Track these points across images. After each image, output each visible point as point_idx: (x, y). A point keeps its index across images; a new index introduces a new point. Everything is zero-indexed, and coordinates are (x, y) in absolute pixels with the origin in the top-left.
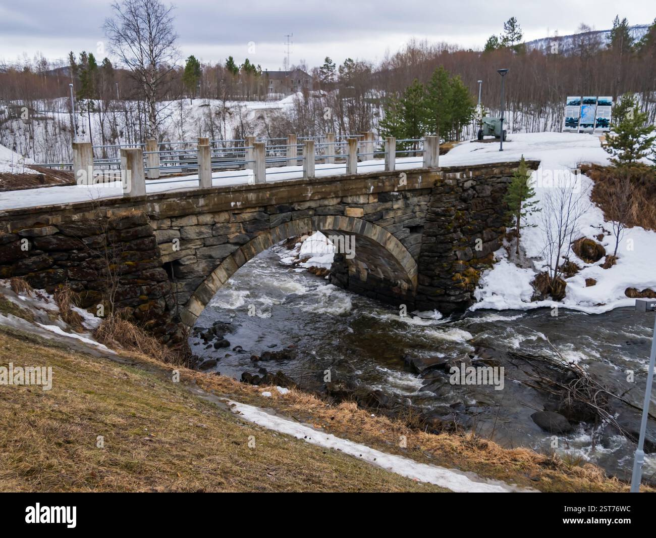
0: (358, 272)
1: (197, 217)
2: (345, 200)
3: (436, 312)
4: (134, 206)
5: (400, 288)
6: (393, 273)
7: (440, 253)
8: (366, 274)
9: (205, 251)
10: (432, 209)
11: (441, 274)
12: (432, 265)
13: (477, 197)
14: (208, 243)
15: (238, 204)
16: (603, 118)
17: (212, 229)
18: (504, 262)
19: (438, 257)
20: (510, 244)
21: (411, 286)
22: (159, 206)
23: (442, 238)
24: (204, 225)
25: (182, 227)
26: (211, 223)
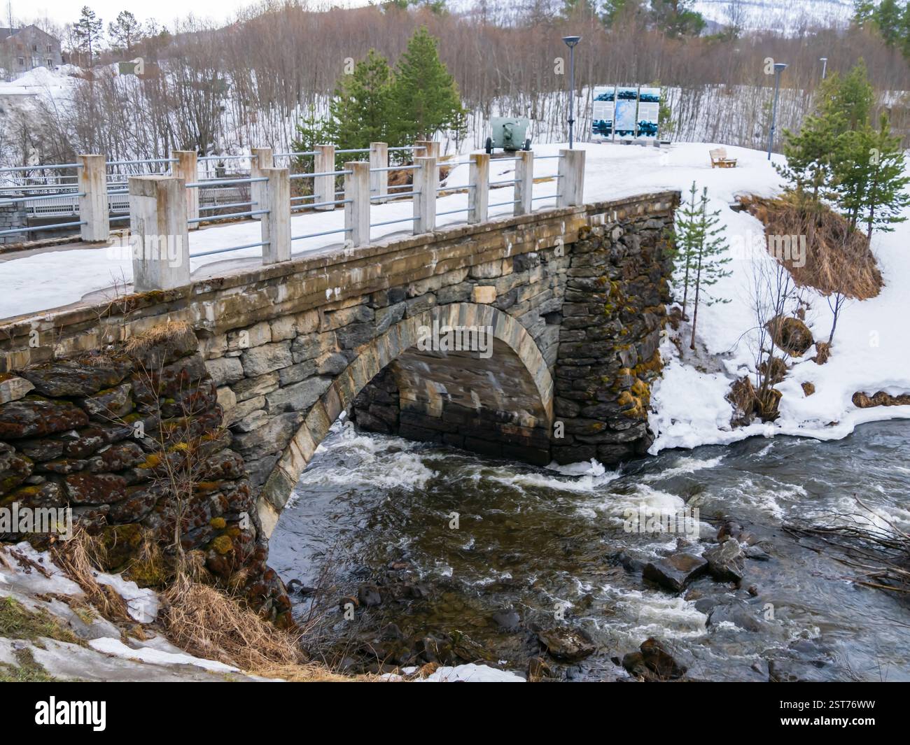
0: (422, 399)
1: (271, 325)
2: (479, 272)
3: (594, 462)
4: (168, 311)
5: (518, 424)
6: (505, 400)
7: (596, 358)
8: (440, 403)
9: (281, 397)
10: (577, 279)
11: (599, 393)
12: (583, 381)
13: (629, 255)
14: (286, 380)
15: (337, 291)
16: (648, 121)
17: (291, 350)
18: (675, 363)
19: (591, 365)
20: (677, 333)
21: (542, 420)
22: (214, 308)
23: (598, 331)
24: (280, 342)
25: (245, 350)
26: (290, 336)
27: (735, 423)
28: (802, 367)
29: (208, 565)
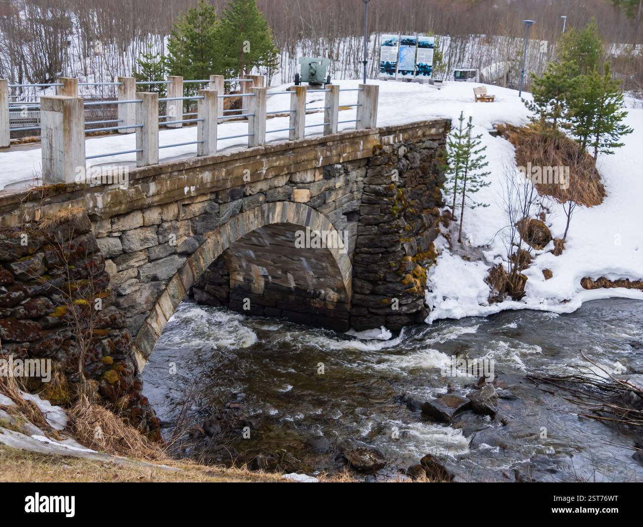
0: (248, 280)
1: (143, 213)
2: (298, 178)
3: (383, 329)
4: (69, 199)
5: (325, 300)
6: (314, 280)
7: (386, 248)
8: (262, 283)
9: (149, 270)
10: (371, 186)
11: (388, 276)
12: (375, 265)
13: (411, 168)
14: (153, 256)
15: (193, 189)
16: (424, 64)
17: (157, 233)
18: (446, 254)
19: (382, 253)
20: (448, 230)
21: (343, 296)
22: (103, 198)
23: (387, 227)
24: (149, 226)
25: (124, 232)
26: (157, 222)
27: (492, 300)
28: (543, 258)
29: (101, 391)
